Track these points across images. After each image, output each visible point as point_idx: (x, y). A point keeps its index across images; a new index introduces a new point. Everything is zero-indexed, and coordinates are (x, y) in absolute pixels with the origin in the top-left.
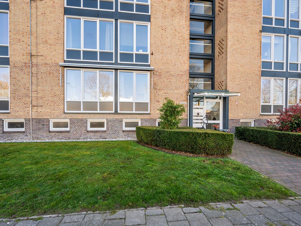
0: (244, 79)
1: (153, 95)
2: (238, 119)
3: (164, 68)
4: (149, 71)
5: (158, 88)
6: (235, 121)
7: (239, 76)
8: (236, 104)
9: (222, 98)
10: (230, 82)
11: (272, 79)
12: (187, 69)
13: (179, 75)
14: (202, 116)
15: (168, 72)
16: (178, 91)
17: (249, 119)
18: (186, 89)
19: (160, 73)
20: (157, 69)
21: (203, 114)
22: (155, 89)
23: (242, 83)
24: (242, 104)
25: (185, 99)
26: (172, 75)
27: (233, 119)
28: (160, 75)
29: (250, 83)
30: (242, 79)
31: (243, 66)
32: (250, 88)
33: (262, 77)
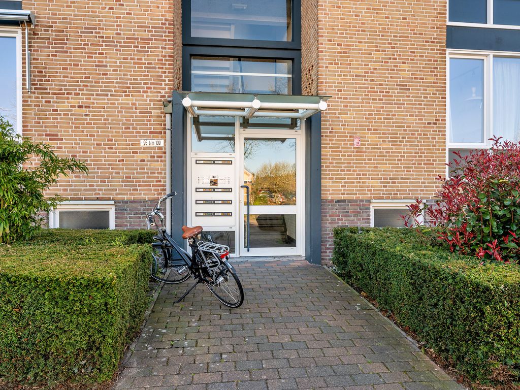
0: (381, 55)
1: (32, 113)
2: (362, 201)
3: (75, 15)
4: (15, 23)
5: (52, 86)
6: (350, 208)
7: (364, 46)
8: (355, 143)
9: (302, 125)
10: (332, 67)
11: (489, 57)
12: (166, 20)
13: (137, 39)
14: (229, 190)
15: (89, 30)
16: (130, 100)
17: (404, 198)
18: (163, 92)
19: (59, 31)
20: (49, 18)
21: (232, 181)
22: (43, 90)
23: (376, 69)
24: (375, 147)
25: (159, 128)
26: (108, 41)
27: (344, 201)
28: (60, 41)
29: (406, 71)
30: (376, 55)
31: (377, 11)
32: (404, 88)
33: (448, 51)
